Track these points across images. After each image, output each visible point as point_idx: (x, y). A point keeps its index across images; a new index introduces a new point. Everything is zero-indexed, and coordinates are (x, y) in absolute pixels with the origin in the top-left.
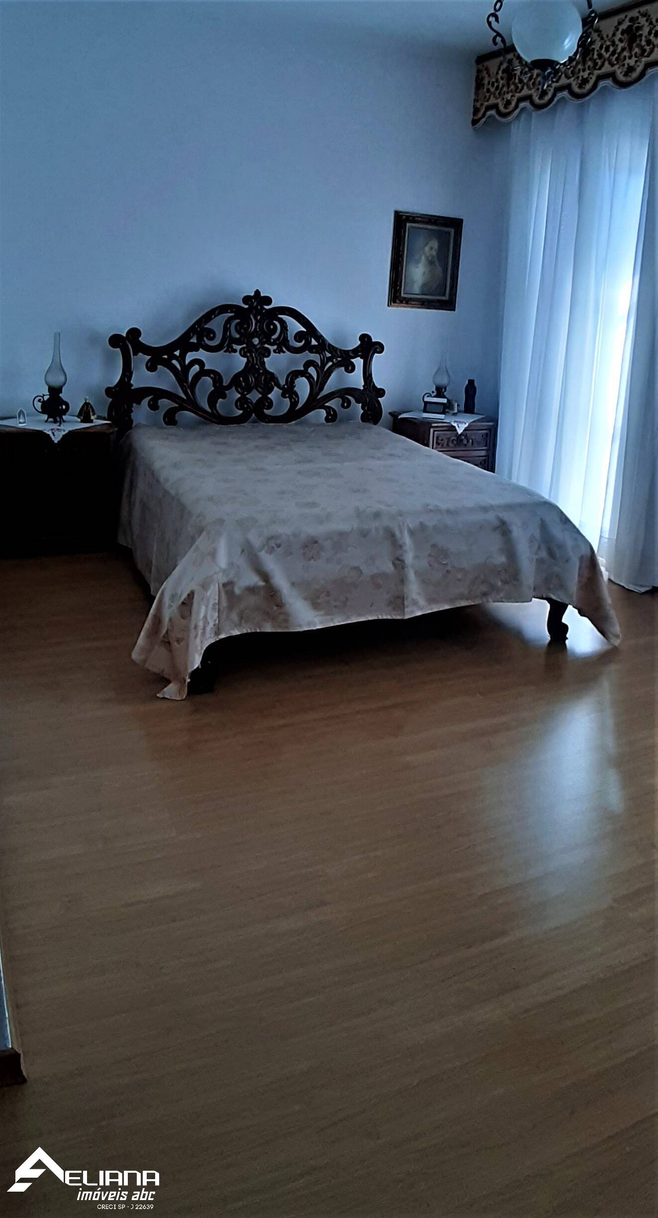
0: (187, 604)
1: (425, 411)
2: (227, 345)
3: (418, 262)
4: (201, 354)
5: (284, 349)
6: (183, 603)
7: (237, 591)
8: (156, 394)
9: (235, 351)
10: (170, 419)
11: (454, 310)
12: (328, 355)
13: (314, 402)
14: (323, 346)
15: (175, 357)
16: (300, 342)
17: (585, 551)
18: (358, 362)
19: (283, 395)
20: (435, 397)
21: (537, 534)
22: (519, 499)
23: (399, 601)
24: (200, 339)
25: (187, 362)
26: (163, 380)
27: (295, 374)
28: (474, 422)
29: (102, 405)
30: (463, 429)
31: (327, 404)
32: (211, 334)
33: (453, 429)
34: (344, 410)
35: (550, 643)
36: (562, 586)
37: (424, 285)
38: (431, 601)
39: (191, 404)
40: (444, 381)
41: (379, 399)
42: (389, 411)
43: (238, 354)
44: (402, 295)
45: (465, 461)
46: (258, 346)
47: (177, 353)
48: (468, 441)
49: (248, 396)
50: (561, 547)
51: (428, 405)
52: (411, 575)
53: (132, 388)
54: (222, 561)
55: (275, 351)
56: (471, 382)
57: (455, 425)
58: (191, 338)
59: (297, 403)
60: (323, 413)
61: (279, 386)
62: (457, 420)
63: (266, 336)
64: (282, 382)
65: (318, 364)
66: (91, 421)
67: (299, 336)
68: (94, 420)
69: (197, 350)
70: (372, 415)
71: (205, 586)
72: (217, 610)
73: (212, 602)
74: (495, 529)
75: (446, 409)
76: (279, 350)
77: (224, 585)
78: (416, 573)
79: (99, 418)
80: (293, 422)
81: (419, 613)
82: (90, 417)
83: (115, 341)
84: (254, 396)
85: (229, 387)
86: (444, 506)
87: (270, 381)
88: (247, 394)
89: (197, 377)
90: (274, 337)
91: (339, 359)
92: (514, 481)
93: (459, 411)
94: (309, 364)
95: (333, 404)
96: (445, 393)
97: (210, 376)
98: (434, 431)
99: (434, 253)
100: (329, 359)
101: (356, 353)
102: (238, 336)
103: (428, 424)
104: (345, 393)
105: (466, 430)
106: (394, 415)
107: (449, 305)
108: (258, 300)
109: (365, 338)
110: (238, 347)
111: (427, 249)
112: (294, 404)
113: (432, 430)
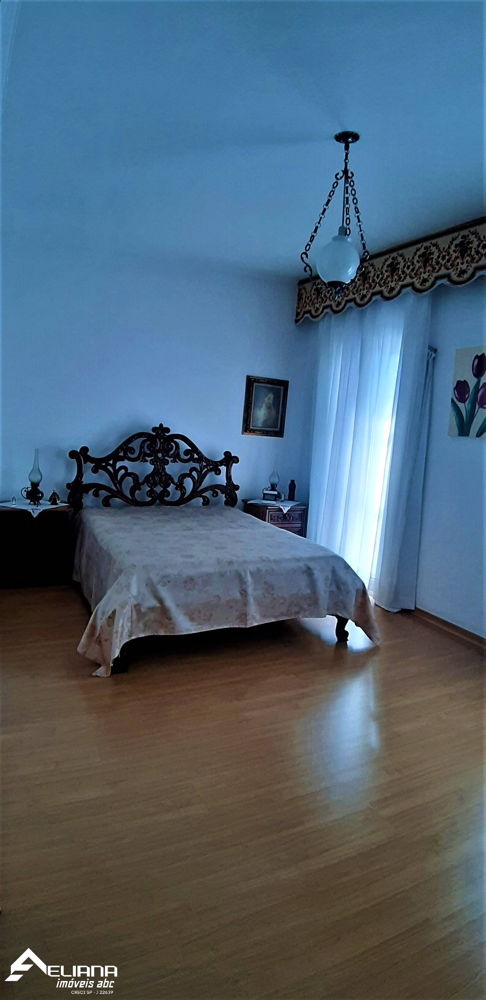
0: (112, 618)
1: (264, 499)
2: (142, 457)
3: (260, 407)
4: (126, 463)
5: (177, 460)
6: (109, 617)
7: (143, 610)
8: (98, 487)
9: (147, 461)
10: (106, 503)
11: (282, 437)
12: (205, 464)
13: (195, 493)
14: (201, 458)
15: (110, 465)
16: (187, 456)
17: (359, 586)
18: (223, 469)
19: (177, 489)
20: (270, 490)
21: (330, 575)
22: (321, 554)
23: (244, 616)
24: (125, 453)
25: (117, 468)
26: (102, 478)
27: (184, 476)
28: (295, 506)
29: (64, 494)
30: (287, 510)
31: (203, 495)
32: (132, 450)
33: (281, 510)
34: (214, 498)
35: (338, 642)
36: (345, 608)
37: (265, 421)
38: (264, 616)
39: (119, 494)
40: (276, 480)
41: (236, 491)
42: (242, 499)
43: (149, 463)
44: (251, 427)
45: (288, 530)
46: (162, 458)
47: (111, 462)
48: (290, 518)
49: (154, 489)
50: (344, 583)
51: (266, 495)
52: (251, 600)
53: (83, 484)
54: (134, 590)
55: (171, 461)
56: (293, 482)
57: (282, 508)
58: (119, 453)
59: (185, 493)
60: (201, 500)
61: (174, 483)
62: (283, 505)
63: (166, 452)
64: (176, 481)
65: (198, 469)
66: (57, 504)
67: (187, 452)
68: (59, 504)
69: (123, 460)
70: (231, 501)
71: (123, 607)
72: (130, 622)
73: (127, 616)
74: (304, 572)
75: (277, 498)
76: (174, 461)
77: (135, 606)
78: (254, 599)
79: (62, 502)
80: (182, 505)
81: (256, 624)
82: (56, 501)
83: (73, 454)
84: (159, 489)
85: (143, 483)
86: (272, 558)
87: (169, 479)
88: (154, 488)
89: (123, 477)
90: (172, 452)
91: (211, 467)
92: (318, 543)
93: (285, 500)
94: (193, 469)
95: (207, 494)
96: (276, 488)
97: (131, 477)
98: (269, 511)
99: (271, 402)
100: (205, 467)
101: (221, 463)
102: (149, 452)
103: (266, 507)
104: (214, 488)
105: (289, 511)
106: (245, 501)
107: (279, 433)
108: (161, 430)
109: (227, 454)
110: (149, 459)
111: (266, 399)
112: (183, 494)
113: (268, 511)
